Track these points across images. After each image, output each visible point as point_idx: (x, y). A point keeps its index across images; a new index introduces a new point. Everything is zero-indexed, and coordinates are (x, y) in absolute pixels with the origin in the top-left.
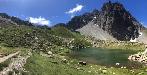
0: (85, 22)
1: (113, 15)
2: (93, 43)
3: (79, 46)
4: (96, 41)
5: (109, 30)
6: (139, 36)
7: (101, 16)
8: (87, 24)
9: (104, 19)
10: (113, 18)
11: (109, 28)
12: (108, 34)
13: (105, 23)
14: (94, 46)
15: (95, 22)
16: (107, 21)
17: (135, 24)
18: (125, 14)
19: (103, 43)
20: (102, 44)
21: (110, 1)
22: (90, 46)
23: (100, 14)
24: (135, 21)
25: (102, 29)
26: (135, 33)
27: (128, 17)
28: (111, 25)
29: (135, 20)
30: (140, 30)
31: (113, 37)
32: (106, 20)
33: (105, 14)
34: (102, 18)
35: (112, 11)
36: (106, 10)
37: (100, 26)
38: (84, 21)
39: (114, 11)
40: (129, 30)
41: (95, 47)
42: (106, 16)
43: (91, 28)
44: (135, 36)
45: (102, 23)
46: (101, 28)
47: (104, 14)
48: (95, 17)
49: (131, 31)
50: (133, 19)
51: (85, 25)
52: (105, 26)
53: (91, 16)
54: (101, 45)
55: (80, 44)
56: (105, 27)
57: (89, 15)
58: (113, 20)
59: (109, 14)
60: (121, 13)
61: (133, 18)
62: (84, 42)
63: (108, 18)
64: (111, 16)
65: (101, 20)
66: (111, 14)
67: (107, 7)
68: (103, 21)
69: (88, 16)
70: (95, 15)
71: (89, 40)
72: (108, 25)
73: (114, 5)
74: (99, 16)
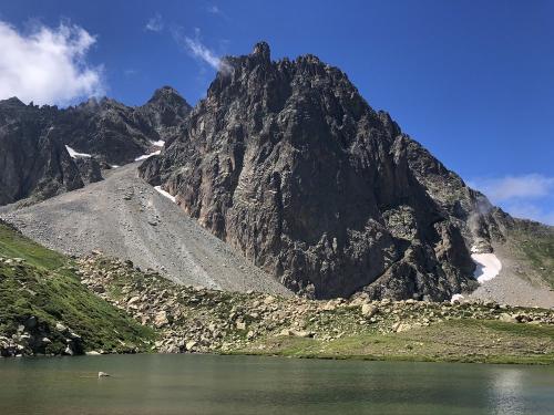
0: (80, 160)
1: (287, 133)
2: (161, 317)
3: (22, 334)
4: (180, 300)
5: (256, 232)
6: (480, 279)
7: (204, 134)
8: (97, 178)
9: (223, 158)
10: (286, 152)
11: (255, 223)
12: (249, 263)
13: (231, 184)
14: (166, 345)
15: (156, 173)
16: (247, 171)
17: (439, 194)
18: (362, 132)
19: (248, 320)
20: (241, 325)
21: (264, 48)
22: (134, 341)
23: (195, 125)
24: (435, 171)
25: (209, 224)
26: (444, 257)
27: (388, 146)
28: (269, 202)
29: (438, 170)
30: (481, 234)
31: (287, 284)
32: (240, 165)
33: (232, 121)
34: (211, 149)
35: (275, 107)
36: (237, 103)
37: (193, 200)
38: (72, 153)
39: (289, 110)
40: (402, 235)
41: (183, 348)
42: (239, 134)
43: (123, 208)
44: (452, 280)
45: (206, 185)
46: (202, 220)
47: (225, 124)
48: (161, 143)
49: (416, 243)
50: (421, 160)
51: (76, 185)
52: (230, 204)
53: (131, 130)
54: (231, 331)
55: (38, 312)
56: (230, 215)
57: (116, 119)
58: (287, 167)
59: (259, 126)
60: (340, 123)
61: (420, 151)
62: (81, 305)
63: (251, 152)
64: (273, 137)
65: (204, 166)
66: (274, 126)
67: (248, 79)
68: (217, 168)
69: (108, 123)
70: (159, 129)
71: (118, 294)
72: (249, 197)
73: (289, 69)
74: (186, 132)
